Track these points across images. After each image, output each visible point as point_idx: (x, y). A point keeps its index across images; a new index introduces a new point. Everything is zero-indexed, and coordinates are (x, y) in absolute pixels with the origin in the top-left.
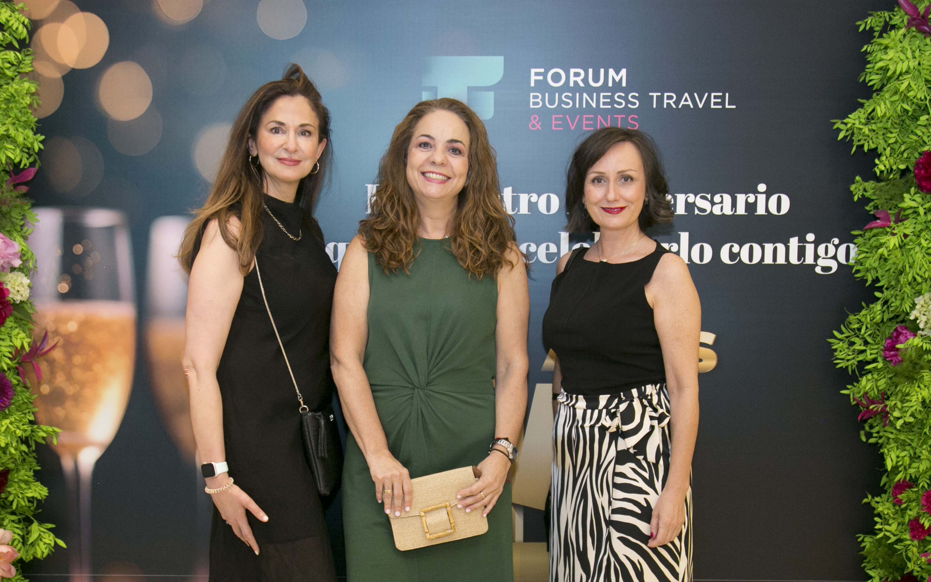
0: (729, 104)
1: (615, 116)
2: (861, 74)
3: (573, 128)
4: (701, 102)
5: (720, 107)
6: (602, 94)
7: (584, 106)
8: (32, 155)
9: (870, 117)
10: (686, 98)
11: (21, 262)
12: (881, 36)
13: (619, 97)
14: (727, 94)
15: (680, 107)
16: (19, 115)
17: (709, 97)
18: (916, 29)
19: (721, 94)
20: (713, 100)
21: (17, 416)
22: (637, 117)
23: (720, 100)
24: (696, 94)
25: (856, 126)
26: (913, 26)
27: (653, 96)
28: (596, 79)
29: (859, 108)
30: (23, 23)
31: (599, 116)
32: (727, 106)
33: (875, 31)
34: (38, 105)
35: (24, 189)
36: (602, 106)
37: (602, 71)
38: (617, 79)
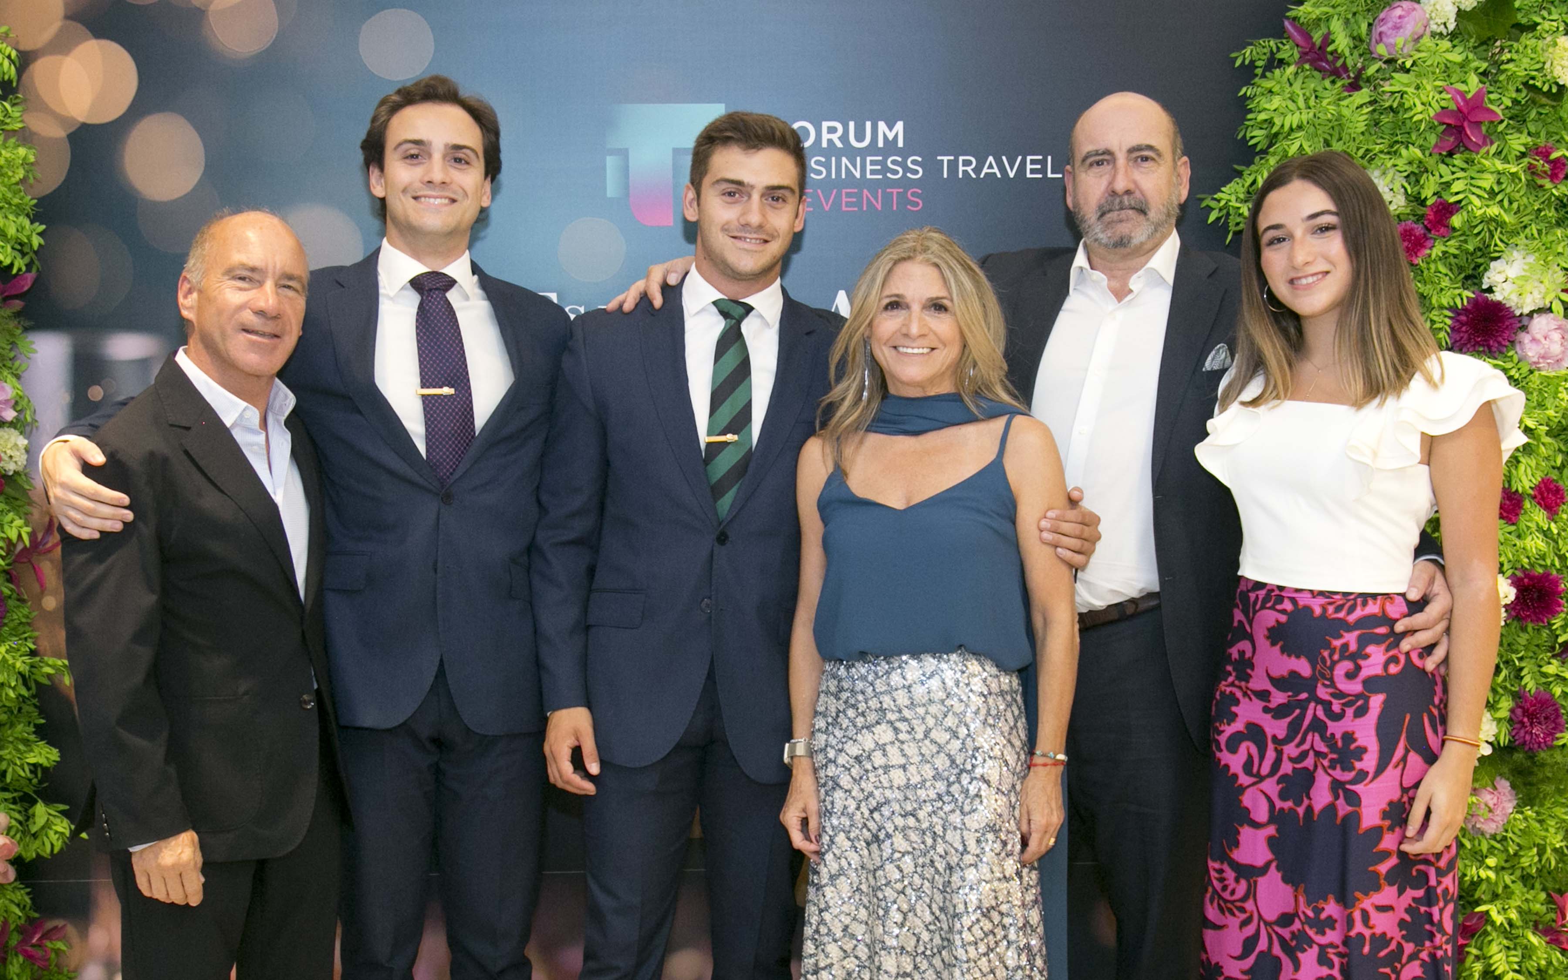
0: (1052, 173)
1: (888, 190)
2: (1239, 129)
3: (827, 208)
4: (1012, 169)
5: (1040, 176)
6: (869, 159)
7: (843, 176)
8: (27, 253)
9: (1251, 190)
10: (991, 163)
11: (15, 414)
12: (1263, 76)
13: (893, 162)
14: (1049, 158)
15: (982, 176)
16: (9, 195)
17: (1023, 163)
18: (1311, 65)
19: (1040, 157)
20: (1029, 167)
21: (13, 643)
22: (920, 191)
23: (1039, 167)
24: (1004, 158)
25: (1230, 204)
26: (1306, 61)
27: (943, 161)
28: (860, 137)
29: (1236, 177)
30: (9, 57)
31: (865, 191)
32: (1050, 175)
33: (1257, 67)
34: (34, 178)
35: (18, 305)
36: (869, 176)
37: (868, 124)
38: (890, 136)
